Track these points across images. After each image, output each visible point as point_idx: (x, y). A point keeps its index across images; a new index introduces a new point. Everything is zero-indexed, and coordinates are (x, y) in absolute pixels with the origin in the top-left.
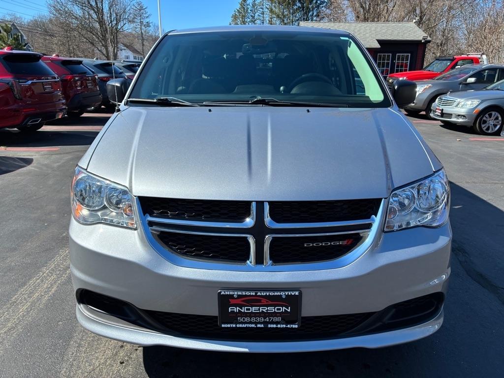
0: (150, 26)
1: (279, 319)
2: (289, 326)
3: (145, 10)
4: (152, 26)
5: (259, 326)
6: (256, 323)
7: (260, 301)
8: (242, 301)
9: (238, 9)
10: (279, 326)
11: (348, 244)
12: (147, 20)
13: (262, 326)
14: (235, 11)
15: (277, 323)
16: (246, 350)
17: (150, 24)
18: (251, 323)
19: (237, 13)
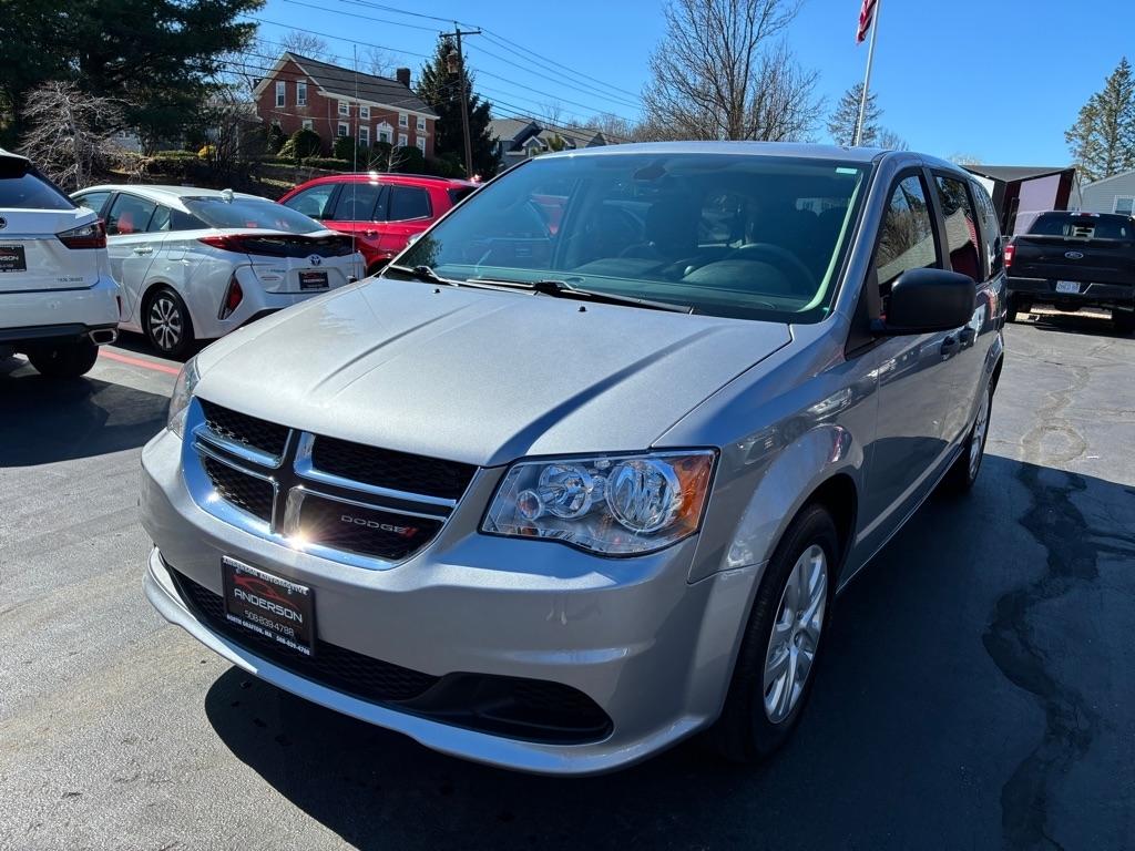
0: (874, 137)
1: (289, 631)
2: (299, 648)
3: (873, 101)
4: (879, 137)
5: (267, 633)
6: (265, 628)
7: (265, 590)
8: (248, 583)
9: (1102, 93)
10: (289, 643)
11: (409, 535)
12: (871, 124)
13: (270, 635)
14: (1092, 99)
15: (287, 637)
16: (253, 670)
17: (876, 133)
18: (258, 624)
19: (1096, 104)
